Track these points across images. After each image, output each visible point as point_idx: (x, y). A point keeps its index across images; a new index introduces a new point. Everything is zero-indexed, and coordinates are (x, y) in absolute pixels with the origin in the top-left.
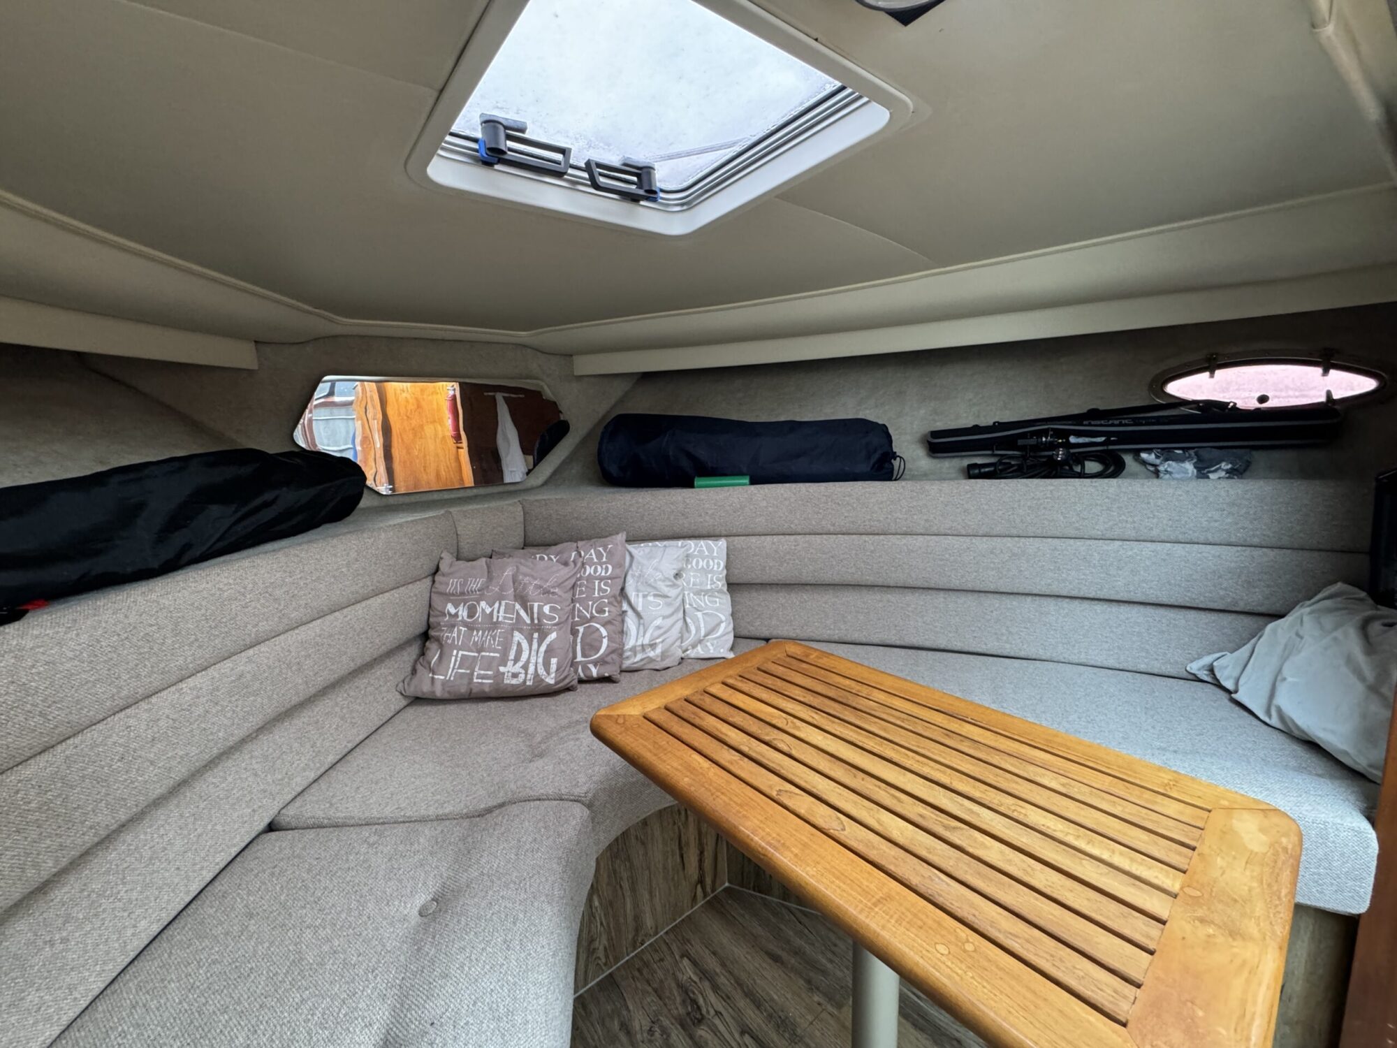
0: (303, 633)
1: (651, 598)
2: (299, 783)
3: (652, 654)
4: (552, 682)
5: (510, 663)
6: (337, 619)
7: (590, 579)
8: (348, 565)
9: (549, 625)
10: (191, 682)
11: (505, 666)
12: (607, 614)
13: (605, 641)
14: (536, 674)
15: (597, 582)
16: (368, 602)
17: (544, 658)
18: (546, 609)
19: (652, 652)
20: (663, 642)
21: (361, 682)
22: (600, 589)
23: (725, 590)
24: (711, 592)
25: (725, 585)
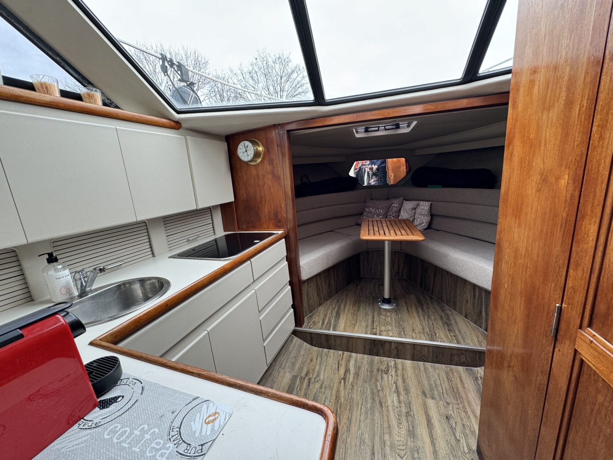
1: (405, 213)
2: (336, 228)
7: (393, 206)
18: (381, 211)
22: (394, 209)
23: (428, 215)
24: (424, 215)
25: (429, 214)
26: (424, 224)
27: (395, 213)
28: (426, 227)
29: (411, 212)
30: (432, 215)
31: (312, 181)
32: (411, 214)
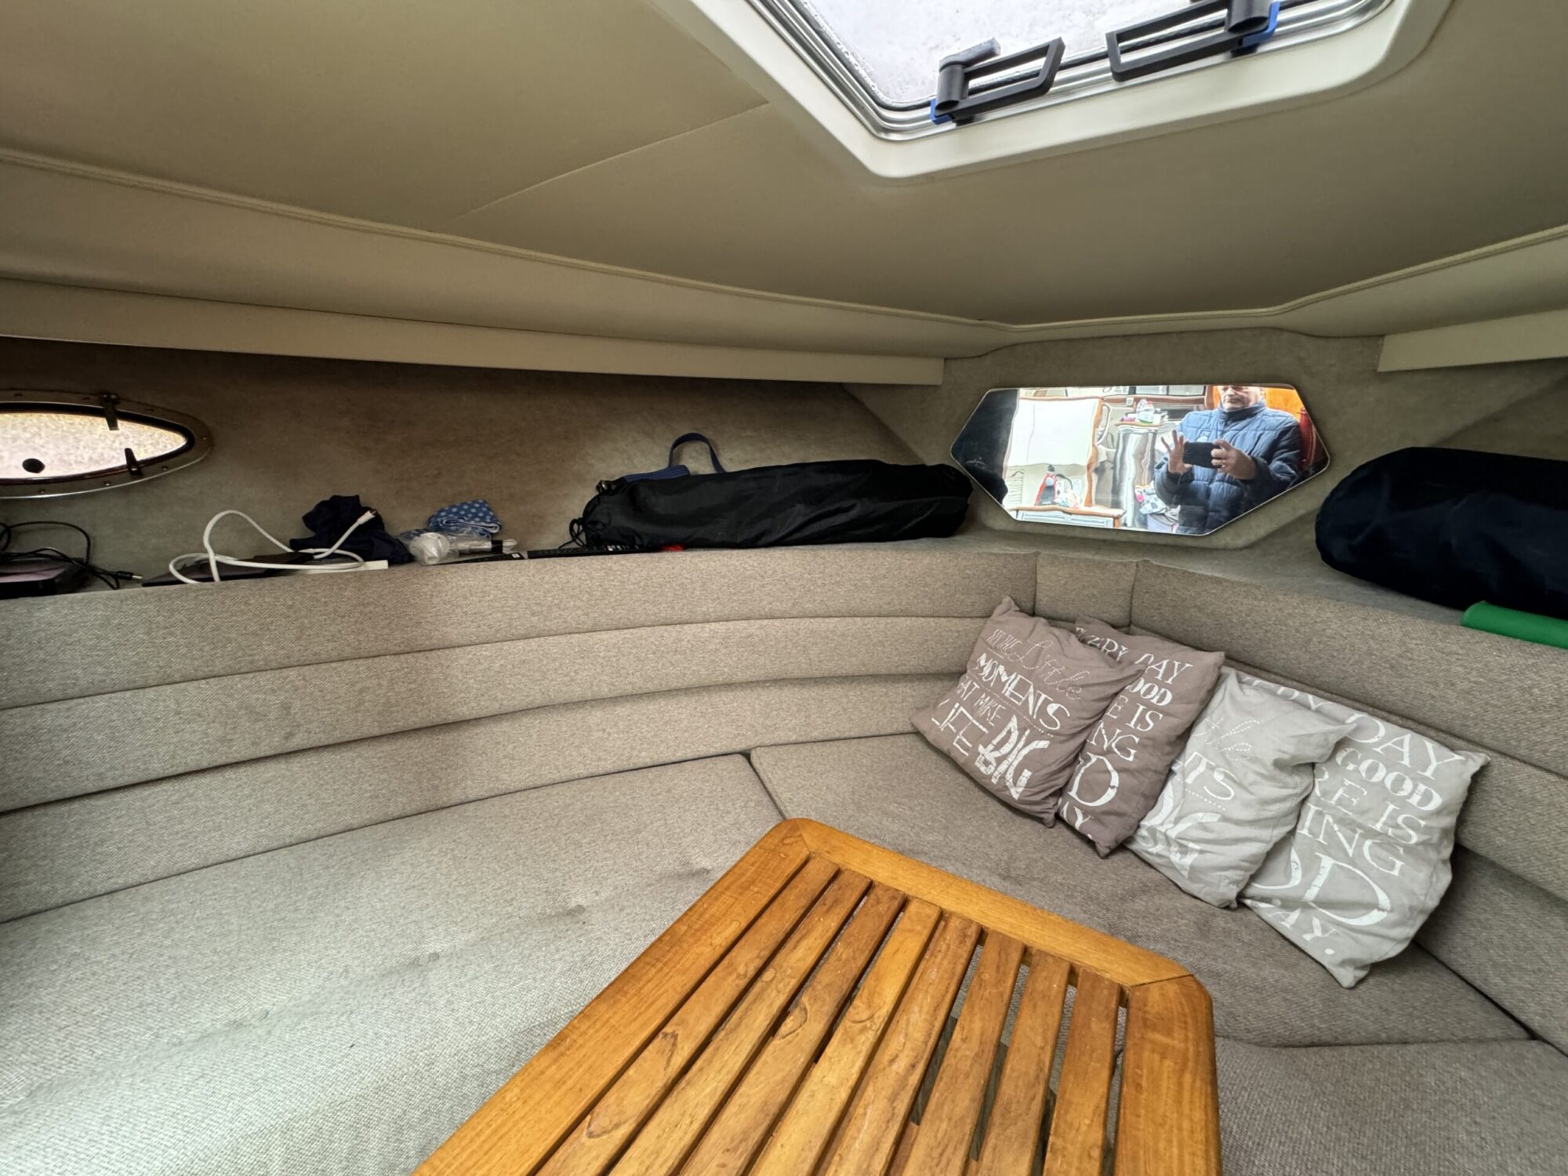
0: (816, 624)
1: (1218, 777)
2: (782, 736)
3: (1175, 858)
4: (1016, 796)
5: (990, 747)
6: (855, 623)
7: (1137, 699)
8: (873, 578)
9: (1043, 728)
10: (713, 625)
11: (985, 747)
12: (1131, 759)
13: (1110, 794)
14: (1003, 777)
15: (1141, 708)
16: (895, 620)
17: (1020, 764)
18: (1052, 709)
19: (1179, 855)
20: (1201, 852)
21: (879, 689)
22: (1142, 719)
23: (1432, 855)
24: (1387, 843)
25: (1437, 847)
26: (1372, 918)
27: (1141, 746)
28: (1392, 950)
29: (1270, 790)
30: (1462, 859)
31: (730, 467)
32: (1265, 802)
